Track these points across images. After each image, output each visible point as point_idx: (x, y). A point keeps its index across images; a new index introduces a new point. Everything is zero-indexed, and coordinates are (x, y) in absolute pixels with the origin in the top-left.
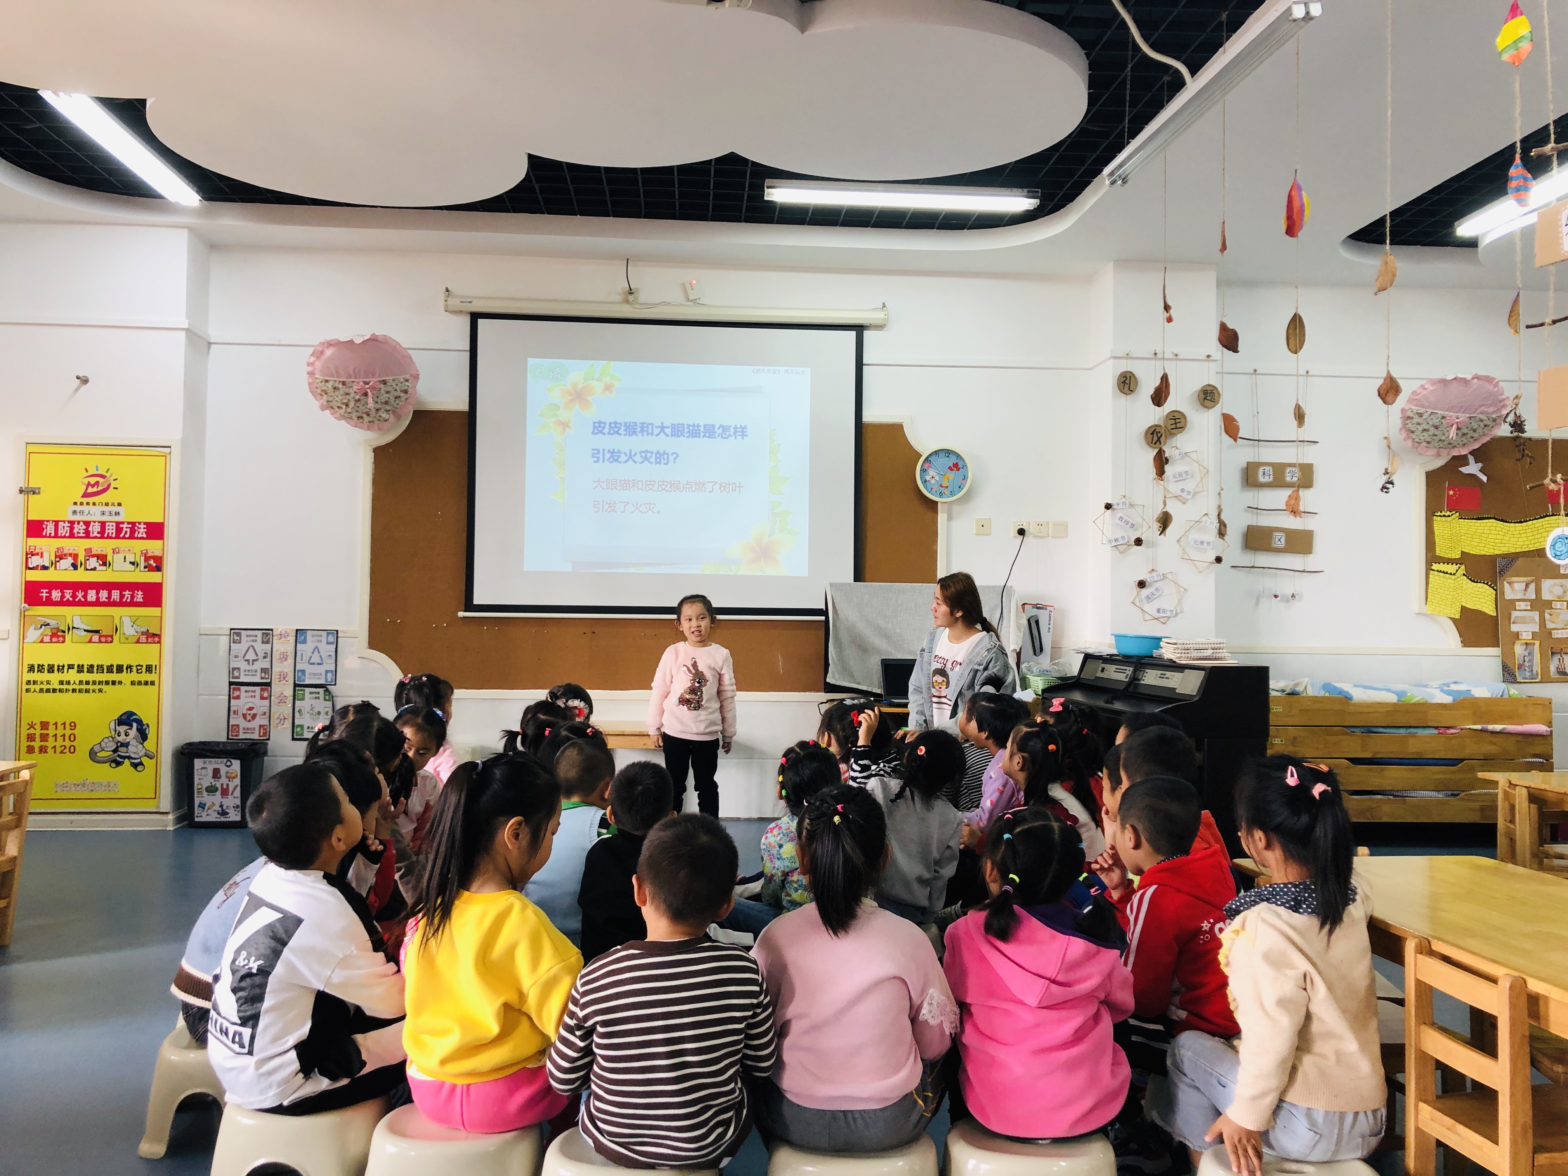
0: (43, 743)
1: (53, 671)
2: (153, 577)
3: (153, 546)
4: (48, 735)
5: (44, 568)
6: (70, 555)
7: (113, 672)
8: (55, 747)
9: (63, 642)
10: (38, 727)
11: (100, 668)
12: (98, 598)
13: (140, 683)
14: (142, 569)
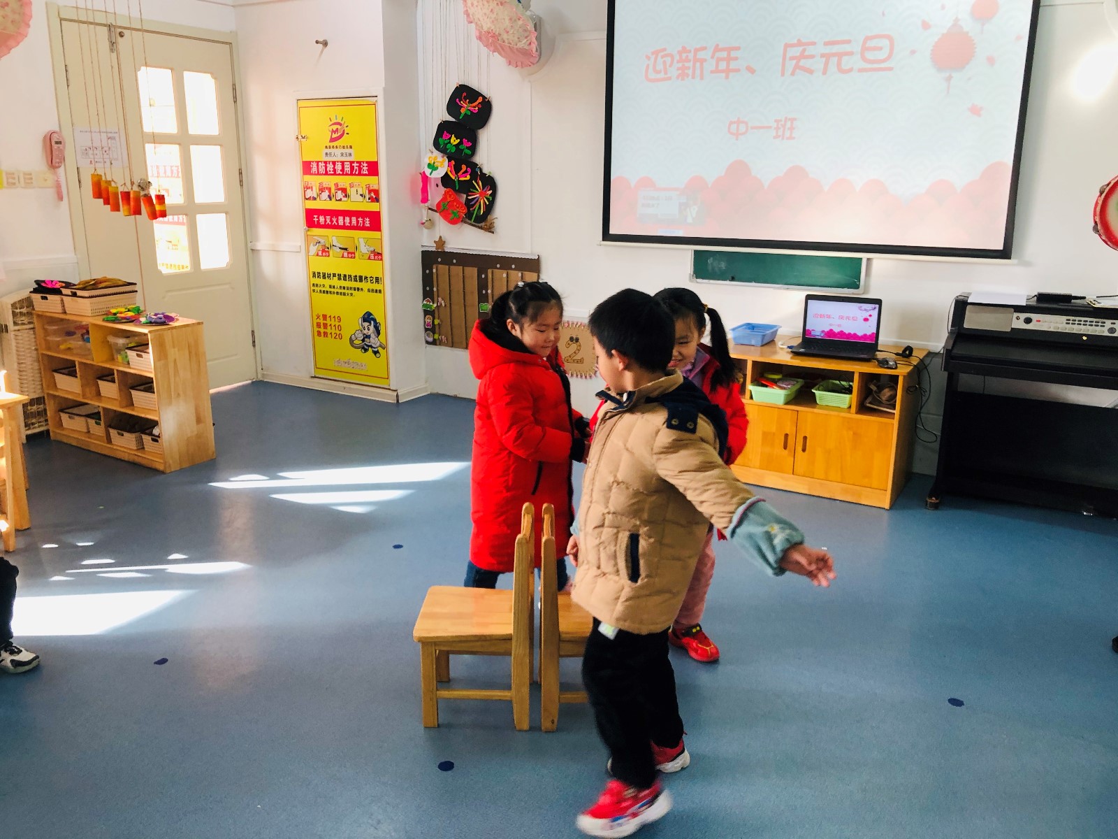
0: (326, 330)
1: (325, 278)
2: (373, 207)
3: (372, 180)
4: (326, 324)
5: (315, 199)
6: (327, 188)
7: (356, 281)
8: (331, 333)
9: (329, 256)
10: (321, 317)
11: (350, 276)
12: (344, 223)
13: (373, 290)
14: (368, 200)
